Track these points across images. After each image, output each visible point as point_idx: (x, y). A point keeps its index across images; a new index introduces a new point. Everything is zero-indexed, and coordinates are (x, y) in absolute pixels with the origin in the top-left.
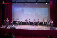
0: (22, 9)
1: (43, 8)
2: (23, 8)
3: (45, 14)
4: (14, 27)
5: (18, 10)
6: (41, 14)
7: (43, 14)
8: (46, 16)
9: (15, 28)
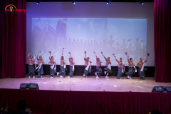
0: (59, 23)
1: (130, 20)
2: (62, 19)
3: (137, 40)
5: (47, 26)
6: (124, 40)
7: (130, 40)
8: (139, 45)
9: (37, 85)
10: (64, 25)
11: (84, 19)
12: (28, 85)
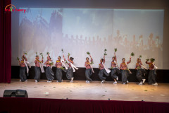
0: (53, 14)
1: (142, 11)
2: (57, 10)
3: (151, 36)
4: (21, 91)
5: (39, 19)
6: (134, 37)
7: (141, 37)
8: (154, 42)
9: (26, 92)
10: (60, 18)
11: (85, 11)
12: (14, 92)
